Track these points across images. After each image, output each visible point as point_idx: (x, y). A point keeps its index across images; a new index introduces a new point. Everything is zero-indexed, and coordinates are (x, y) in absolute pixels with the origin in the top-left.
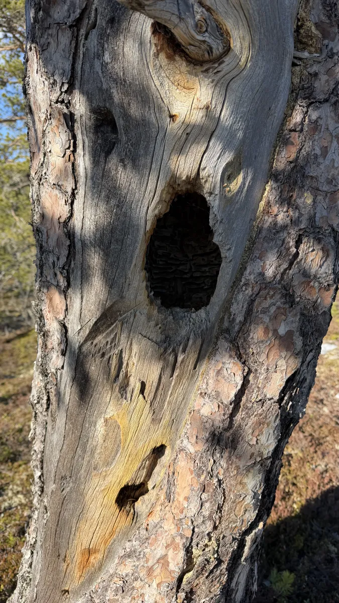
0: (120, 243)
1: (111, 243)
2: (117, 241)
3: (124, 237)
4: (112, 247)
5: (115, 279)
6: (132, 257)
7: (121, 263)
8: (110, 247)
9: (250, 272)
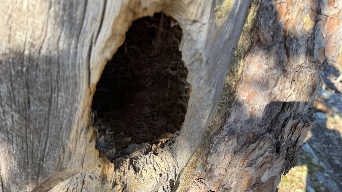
0: (46, 103)
1: (29, 102)
2: (40, 99)
3: (51, 95)
4: (32, 108)
5: (47, 150)
6: (70, 122)
7: (52, 131)
8: (29, 108)
9: (235, 119)
